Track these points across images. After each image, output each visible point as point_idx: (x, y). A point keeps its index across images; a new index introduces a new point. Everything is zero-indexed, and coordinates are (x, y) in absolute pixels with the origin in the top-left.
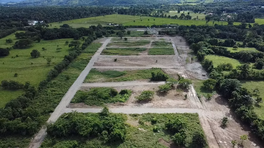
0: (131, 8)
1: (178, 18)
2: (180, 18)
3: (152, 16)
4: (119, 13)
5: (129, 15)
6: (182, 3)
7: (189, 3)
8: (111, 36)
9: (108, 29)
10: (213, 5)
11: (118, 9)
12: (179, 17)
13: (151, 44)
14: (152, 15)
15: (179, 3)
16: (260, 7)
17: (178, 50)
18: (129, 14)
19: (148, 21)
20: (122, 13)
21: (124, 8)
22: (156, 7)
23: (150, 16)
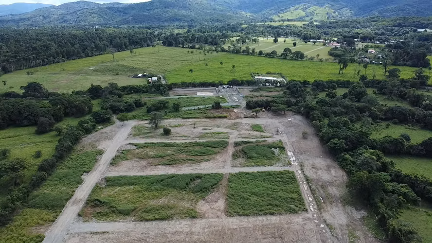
0: (188, 31)
1: (279, 57)
2: (281, 56)
3: (226, 51)
4: (164, 44)
5: (183, 47)
6: (276, 22)
7: (288, 20)
8: (134, 117)
9: (130, 91)
10: (331, 25)
11: (163, 35)
12: (280, 54)
13: (231, 150)
14: (226, 47)
15: (271, 22)
16: (415, 31)
17: (308, 180)
18: (183, 45)
19: (220, 66)
20: (170, 45)
21: (176, 31)
22: (233, 29)
23: (223, 50)
